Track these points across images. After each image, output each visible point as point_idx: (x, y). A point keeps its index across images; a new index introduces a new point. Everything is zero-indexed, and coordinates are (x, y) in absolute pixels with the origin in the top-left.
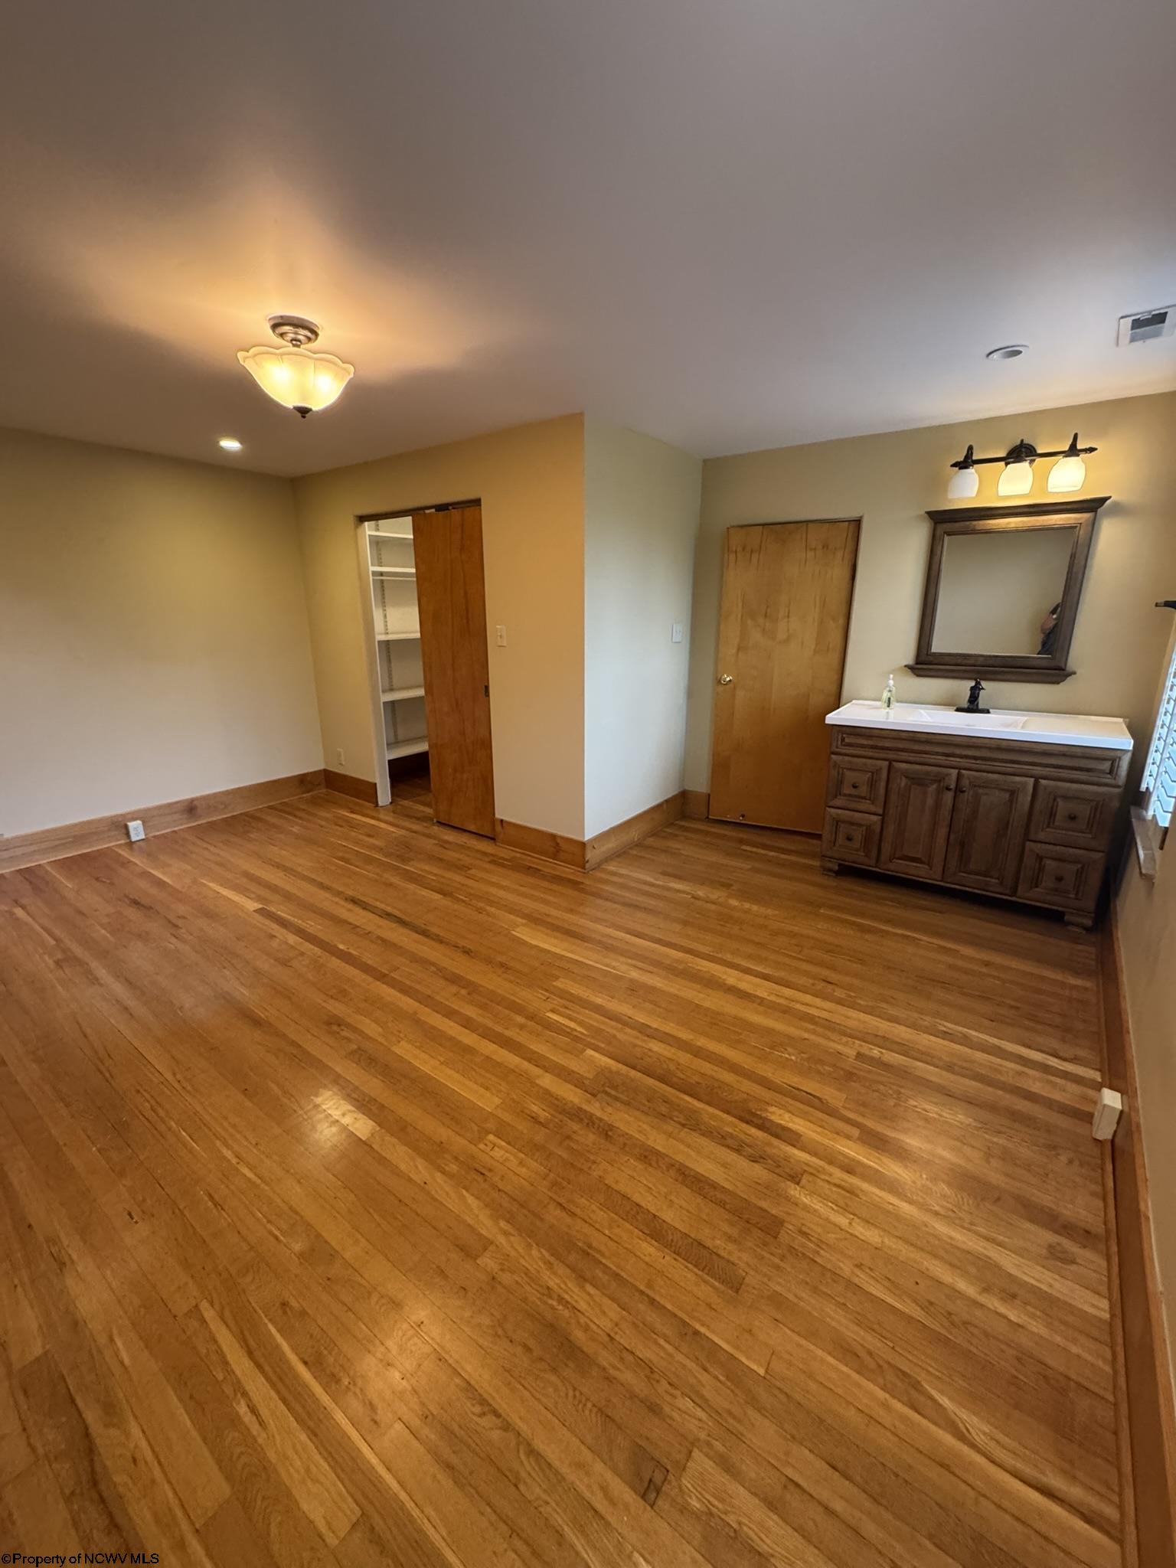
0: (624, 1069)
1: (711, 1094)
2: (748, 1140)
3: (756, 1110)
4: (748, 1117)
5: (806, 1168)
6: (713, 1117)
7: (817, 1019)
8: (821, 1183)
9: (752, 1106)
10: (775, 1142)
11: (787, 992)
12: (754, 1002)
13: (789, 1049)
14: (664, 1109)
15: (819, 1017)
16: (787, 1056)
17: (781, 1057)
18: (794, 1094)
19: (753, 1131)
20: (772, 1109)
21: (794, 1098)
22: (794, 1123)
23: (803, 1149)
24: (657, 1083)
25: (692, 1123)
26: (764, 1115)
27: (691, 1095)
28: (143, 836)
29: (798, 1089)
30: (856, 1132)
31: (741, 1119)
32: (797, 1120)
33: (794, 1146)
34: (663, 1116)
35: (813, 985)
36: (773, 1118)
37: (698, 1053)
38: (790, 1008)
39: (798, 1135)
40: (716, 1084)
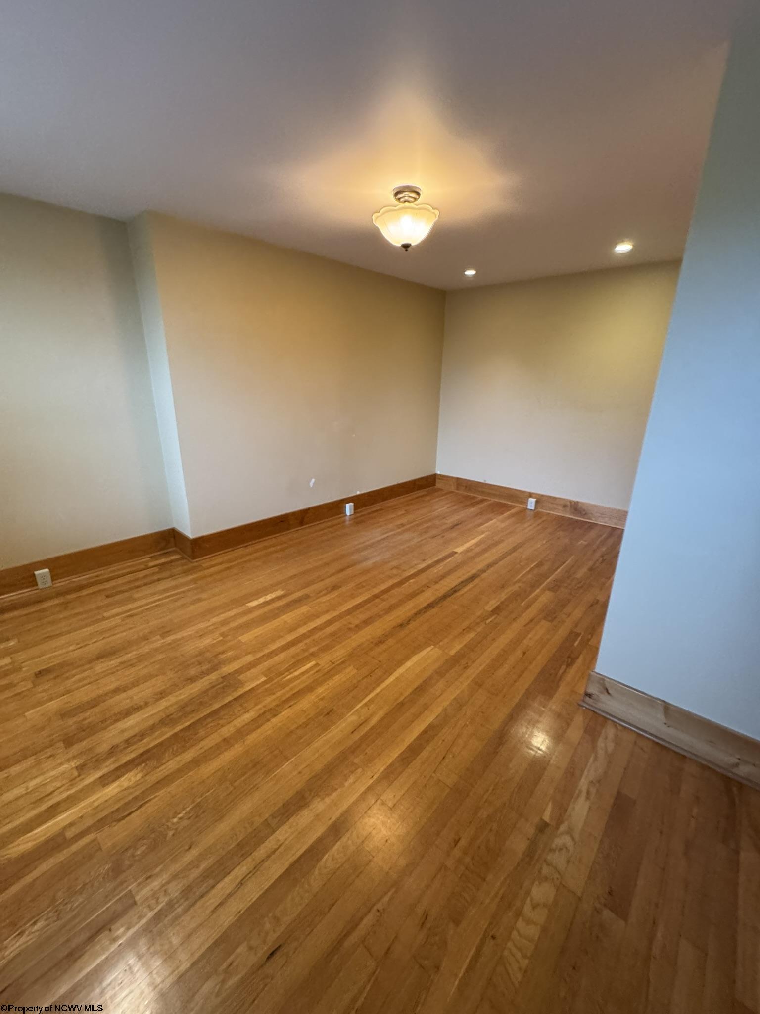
0: (236, 694)
1: (181, 741)
2: (128, 750)
3: (147, 765)
4: (145, 757)
5: (81, 778)
6: (163, 734)
7: (211, 882)
8: (64, 782)
9: (153, 763)
10: (113, 767)
11: (276, 869)
12: (273, 816)
13: (185, 823)
14: (188, 709)
15: (213, 887)
16: (180, 816)
17: (184, 809)
18: (138, 801)
19: (133, 755)
20: (139, 776)
21: (136, 798)
22: (117, 787)
23: (94, 782)
24: (212, 709)
25: (167, 720)
26: (139, 768)
27: (189, 726)
28: (533, 508)
29: (141, 806)
30: (69, 834)
31: (148, 751)
32: (116, 791)
33: (100, 778)
34: (182, 708)
35: (277, 920)
36: (132, 774)
37: (227, 742)
38: (245, 856)
39: (104, 786)
40: (187, 745)
